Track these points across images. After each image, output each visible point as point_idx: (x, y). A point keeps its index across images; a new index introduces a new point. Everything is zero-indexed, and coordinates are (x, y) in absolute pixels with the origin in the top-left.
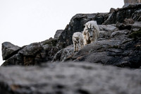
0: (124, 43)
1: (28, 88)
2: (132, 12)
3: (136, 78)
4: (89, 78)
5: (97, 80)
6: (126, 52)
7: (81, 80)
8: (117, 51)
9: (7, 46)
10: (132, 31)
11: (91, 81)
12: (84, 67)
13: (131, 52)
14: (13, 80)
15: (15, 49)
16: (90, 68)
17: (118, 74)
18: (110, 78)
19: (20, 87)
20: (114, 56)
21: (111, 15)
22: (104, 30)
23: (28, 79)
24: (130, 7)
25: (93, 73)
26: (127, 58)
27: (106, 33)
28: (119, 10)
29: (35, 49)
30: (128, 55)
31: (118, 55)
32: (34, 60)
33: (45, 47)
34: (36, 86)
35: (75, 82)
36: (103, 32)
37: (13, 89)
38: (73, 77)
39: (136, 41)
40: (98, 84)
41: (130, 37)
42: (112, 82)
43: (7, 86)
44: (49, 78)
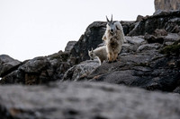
0: (154, 60)
1: (31, 113)
2: (165, 21)
3: (169, 105)
4: (110, 102)
5: (121, 105)
6: (156, 72)
7: (100, 105)
8: (144, 69)
9: (4, 60)
10: (165, 45)
11: (112, 106)
12: (104, 89)
13: (162, 71)
14: (13, 103)
15: (14, 64)
16: (111, 90)
17: (147, 98)
18: (137, 103)
19: (22, 111)
20: (140, 76)
21: (138, 24)
22: (129, 42)
23: (32, 102)
24: (162, 15)
25: (115, 96)
26: (158, 78)
27: (131, 47)
28: (149, 18)
29: (40, 65)
30: (158, 75)
31: (146, 74)
32: (38, 79)
33: (53, 62)
34: (42, 111)
35: (92, 107)
36: (127, 45)
37: (13, 113)
38: (89, 100)
39: (169, 58)
40: (121, 111)
41: (162, 52)
42: (139, 109)
43: (5, 110)
44: (59, 101)
